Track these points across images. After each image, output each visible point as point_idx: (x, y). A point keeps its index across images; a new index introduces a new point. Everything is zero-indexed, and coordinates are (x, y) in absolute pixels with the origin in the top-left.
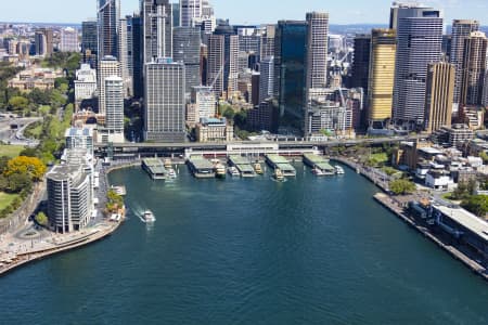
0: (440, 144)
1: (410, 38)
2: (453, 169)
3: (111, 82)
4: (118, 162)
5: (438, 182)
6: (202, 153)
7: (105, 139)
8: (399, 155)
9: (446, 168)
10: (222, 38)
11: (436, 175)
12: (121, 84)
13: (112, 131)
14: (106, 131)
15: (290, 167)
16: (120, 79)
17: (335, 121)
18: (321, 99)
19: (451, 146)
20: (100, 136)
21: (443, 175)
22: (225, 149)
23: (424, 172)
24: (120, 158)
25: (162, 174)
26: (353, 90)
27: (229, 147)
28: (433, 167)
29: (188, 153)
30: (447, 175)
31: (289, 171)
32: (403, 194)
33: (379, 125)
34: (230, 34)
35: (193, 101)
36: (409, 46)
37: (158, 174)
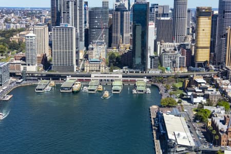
0: (222, 77)
1: (224, 13)
2: (206, 92)
3: (28, 37)
4: (28, 82)
5: (195, 100)
6: (76, 78)
7: (25, 68)
8: (187, 83)
9: (203, 92)
10: (119, 13)
11: (195, 96)
12: (34, 38)
13: (29, 65)
14: (26, 64)
15: (120, 88)
16: (34, 35)
17: (174, 62)
18: (168, 49)
19: (227, 79)
20: (22, 68)
21: (199, 96)
22: (90, 76)
23: (190, 94)
24: (31, 79)
25: (41, 90)
26: (192, 44)
27: (93, 76)
28: (195, 91)
29: (68, 78)
30: (202, 96)
31: (118, 91)
32: (169, 106)
33: (200, 65)
34: (124, 11)
35: (92, 49)
36: (224, 17)
37: (39, 89)
